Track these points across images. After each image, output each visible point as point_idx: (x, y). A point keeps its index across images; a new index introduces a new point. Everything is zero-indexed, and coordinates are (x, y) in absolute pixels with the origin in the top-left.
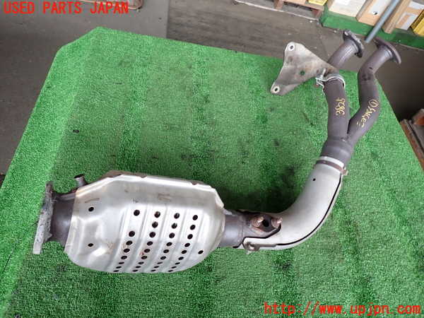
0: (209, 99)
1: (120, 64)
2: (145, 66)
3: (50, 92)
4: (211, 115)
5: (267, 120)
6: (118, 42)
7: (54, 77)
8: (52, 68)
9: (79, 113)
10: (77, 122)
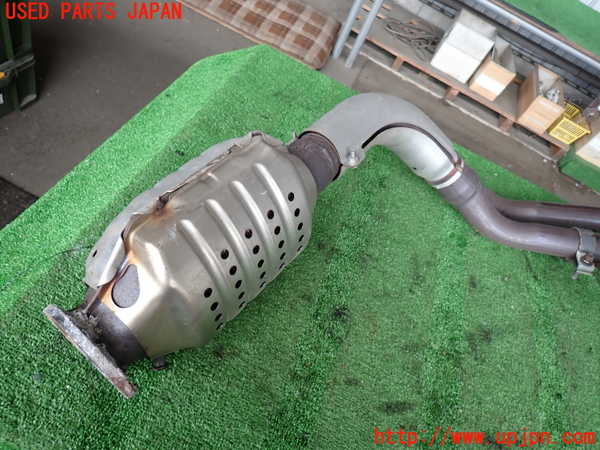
0: (385, 183)
1: (276, 95)
2: (308, 109)
3: (168, 101)
4: (382, 205)
5: (465, 244)
6: (284, 69)
7: (180, 87)
8: (182, 77)
9: (195, 132)
10: (187, 141)
